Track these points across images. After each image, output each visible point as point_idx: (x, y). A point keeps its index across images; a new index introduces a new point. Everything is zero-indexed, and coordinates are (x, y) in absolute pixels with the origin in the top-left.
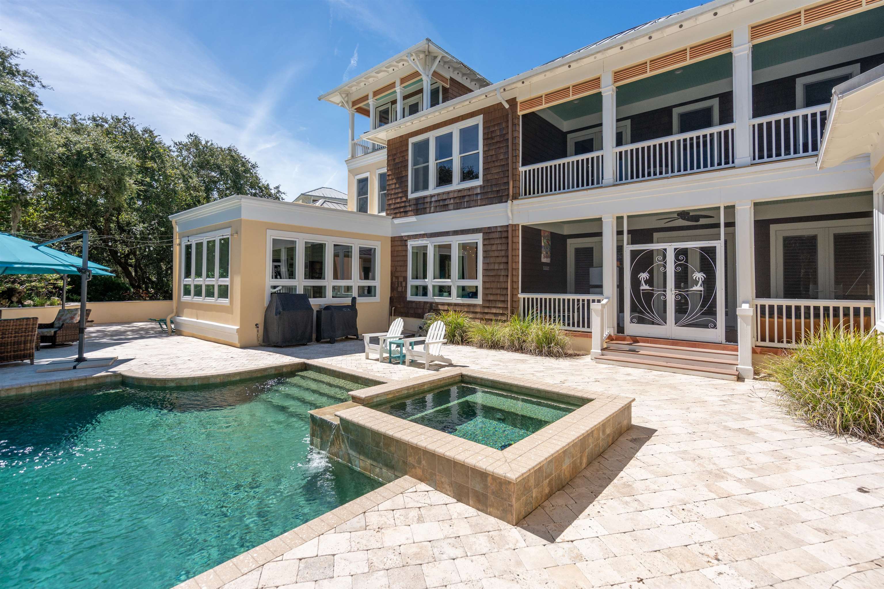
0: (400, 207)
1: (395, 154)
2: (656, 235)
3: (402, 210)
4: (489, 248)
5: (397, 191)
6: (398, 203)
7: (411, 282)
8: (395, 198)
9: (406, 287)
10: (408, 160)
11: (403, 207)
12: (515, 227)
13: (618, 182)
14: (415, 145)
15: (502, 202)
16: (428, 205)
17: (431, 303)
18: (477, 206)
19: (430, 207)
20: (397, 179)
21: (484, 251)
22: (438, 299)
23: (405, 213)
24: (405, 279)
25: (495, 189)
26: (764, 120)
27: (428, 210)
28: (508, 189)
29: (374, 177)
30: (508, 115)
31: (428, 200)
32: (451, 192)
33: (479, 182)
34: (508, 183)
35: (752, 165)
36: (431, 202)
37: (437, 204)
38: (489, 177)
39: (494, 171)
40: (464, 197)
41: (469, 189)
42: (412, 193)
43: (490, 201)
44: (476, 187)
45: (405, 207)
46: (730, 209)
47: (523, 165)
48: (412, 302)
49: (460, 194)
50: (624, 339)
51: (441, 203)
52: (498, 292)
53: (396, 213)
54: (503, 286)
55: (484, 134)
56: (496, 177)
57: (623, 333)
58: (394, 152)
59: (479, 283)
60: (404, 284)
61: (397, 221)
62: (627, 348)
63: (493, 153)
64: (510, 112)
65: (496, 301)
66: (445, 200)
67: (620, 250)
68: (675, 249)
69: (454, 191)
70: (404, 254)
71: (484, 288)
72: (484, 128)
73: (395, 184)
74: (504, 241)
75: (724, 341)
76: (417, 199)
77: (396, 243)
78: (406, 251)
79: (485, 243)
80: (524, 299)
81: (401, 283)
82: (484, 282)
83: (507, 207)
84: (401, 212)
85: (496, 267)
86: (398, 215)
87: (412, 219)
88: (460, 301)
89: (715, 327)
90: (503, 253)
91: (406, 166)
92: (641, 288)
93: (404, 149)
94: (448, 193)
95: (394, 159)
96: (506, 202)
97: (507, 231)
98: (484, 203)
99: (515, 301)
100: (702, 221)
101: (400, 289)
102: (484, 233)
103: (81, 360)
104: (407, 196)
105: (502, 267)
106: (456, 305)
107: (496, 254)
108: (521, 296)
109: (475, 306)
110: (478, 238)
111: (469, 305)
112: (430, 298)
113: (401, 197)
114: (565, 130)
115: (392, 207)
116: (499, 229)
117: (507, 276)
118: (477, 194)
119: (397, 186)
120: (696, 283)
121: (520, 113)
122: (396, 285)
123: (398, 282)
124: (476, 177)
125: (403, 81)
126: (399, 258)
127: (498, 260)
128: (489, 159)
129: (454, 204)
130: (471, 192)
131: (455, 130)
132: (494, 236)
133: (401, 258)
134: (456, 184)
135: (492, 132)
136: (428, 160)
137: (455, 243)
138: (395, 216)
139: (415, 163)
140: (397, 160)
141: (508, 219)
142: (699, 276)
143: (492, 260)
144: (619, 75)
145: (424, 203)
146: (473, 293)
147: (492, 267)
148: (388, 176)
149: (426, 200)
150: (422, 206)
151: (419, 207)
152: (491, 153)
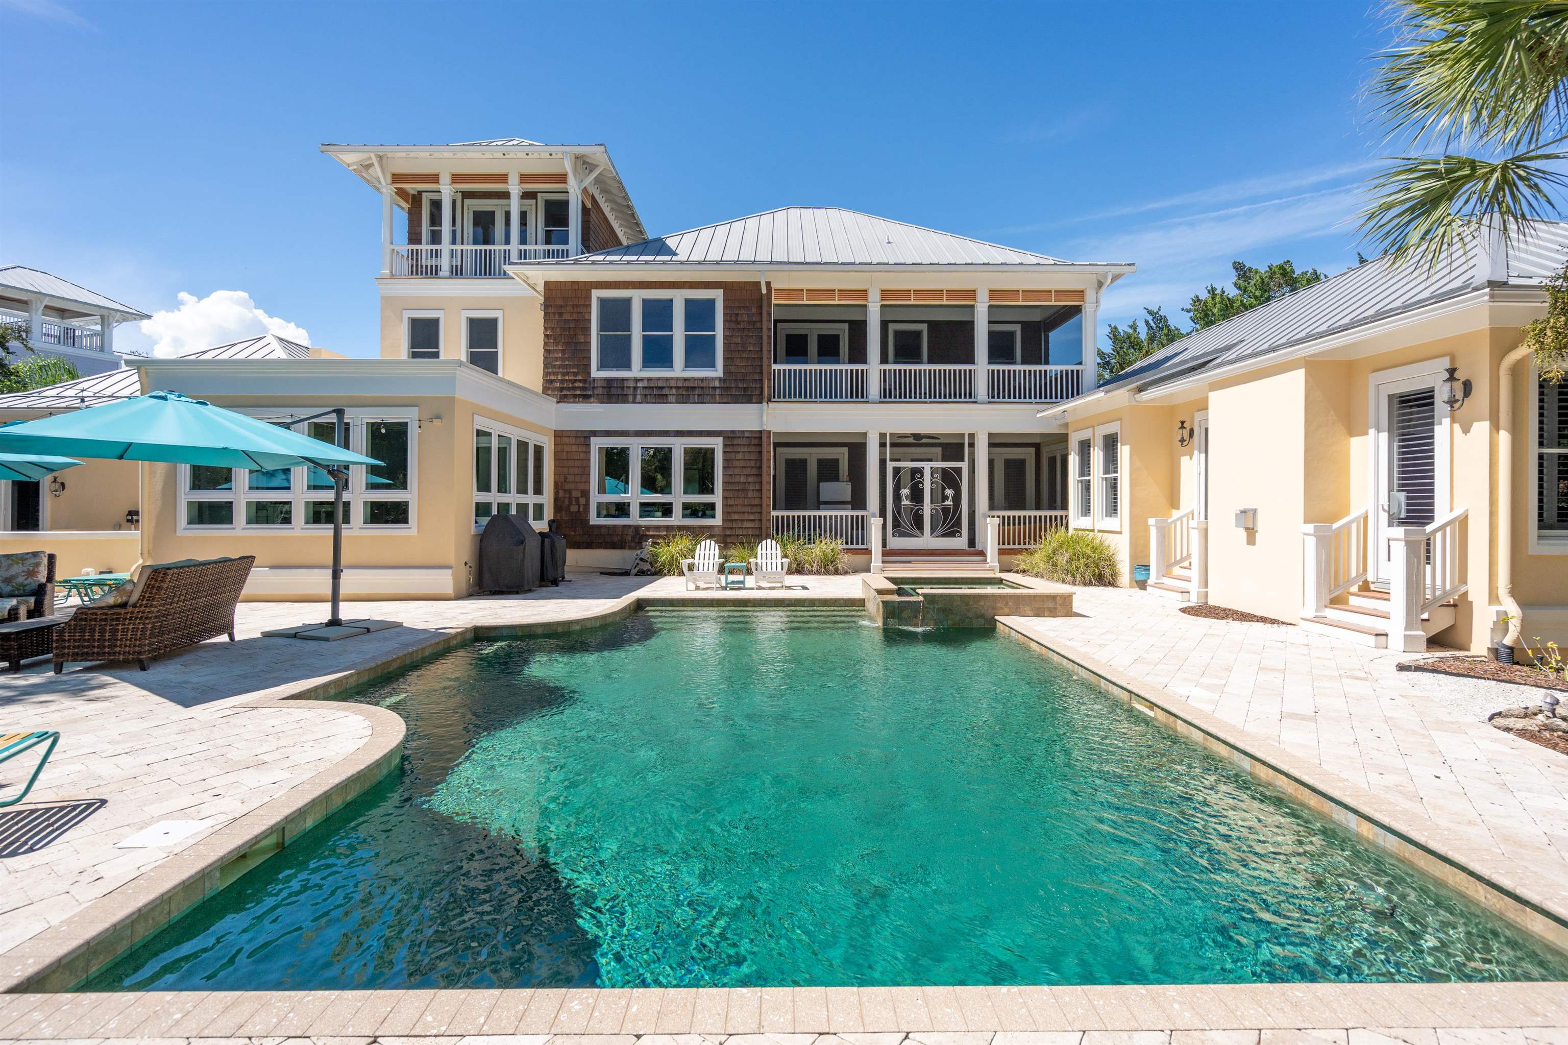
0: (575, 388)
1: (561, 306)
3: (578, 392)
4: (733, 456)
5: (565, 363)
7: (598, 498)
9: (587, 505)
10: (590, 320)
11: (579, 388)
12: (769, 432)
13: (883, 399)
14: (603, 302)
15: (752, 403)
16: (631, 392)
17: (637, 528)
18: (715, 403)
19: (635, 396)
20: (568, 344)
21: (725, 460)
22: (648, 521)
23: (586, 398)
24: (586, 494)
25: (741, 385)
26: (996, 367)
27: (631, 398)
28: (762, 388)
29: (456, 322)
30: (761, 299)
31: (632, 384)
32: (672, 378)
33: (718, 372)
34: (761, 381)
35: (989, 403)
36: (635, 388)
37: (648, 392)
38: (732, 369)
39: (738, 362)
40: (694, 388)
41: (702, 380)
42: (598, 370)
43: (735, 400)
44: (713, 379)
45: (584, 388)
46: (972, 436)
47: (777, 362)
48: (599, 527)
49: (687, 384)
50: (889, 552)
51: (656, 392)
52: (746, 509)
53: (566, 396)
54: (753, 502)
55: (725, 315)
56: (743, 371)
57: (888, 547)
58: (560, 302)
59: (717, 498)
60: (582, 501)
61: (568, 407)
63: (739, 340)
64: (765, 298)
65: (742, 520)
66: (662, 388)
67: (883, 463)
68: (931, 468)
69: (677, 379)
70: (582, 456)
71: (725, 505)
72: (725, 307)
73: (563, 351)
74: (753, 449)
75: (966, 547)
76: (609, 381)
77: (566, 440)
78: (587, 452)
79: (727, 450)
80: (777, 517)
81: (577, 499)
82: (725, 498)
83: (761, 410)
84: (576, 395)
85: (743, 479)
86: (571, 399)
87: (601, 408)
88: (687, 522)
89: (960, 536)
90: (753, 463)
91: (587, 330)
92: (902, 503)
93: (581, 302)
94: (667, 379)
95: (561, 314)
96: (761, 403)
97: (761, 438)
98: (725, 400)
100: (924, 441)
101: (574, 508)
102: (724, 438)
104: (587, 373)
105: (750, 479)
106: (681, 528)
107: (742, 464)
108: (773, 513)
109: (712, 528)
110: (717, 444)
111: (701, 527)
112: (635, 518)
113: (576, 374)
115: (558, 385)
116: (746, 435)
117: (760, 490)
118: (714, 388)
119: (566, 355)
120: (947, 498)
121: (774, 302)
122: (567, 503)
123: (570, 498)
124: (712, 365)
125: (525, 178)
126: (571, 463)
127: (746, 472)
128: (733, 347)
129: (677, 395)
130: (704, 384)
131: (679, 298)
132: (739, 441)
133: (577, 463)
134: (679, 369)
135: (737, 315)
136: (628, 327)
137: (679, 447)
138: (562, 399)
139: (602, 327)
140: (566, 317)
141: (762, 423)
142: (949, 492)
143: (737, 471)
144: (885, 294)
145: (623, 388)
146: (707, 510)
147: (737, 479)
148: (546, 336)
149: (626, 384)
150: (619, 392)
151: (614, 391)
152: (735, 340)
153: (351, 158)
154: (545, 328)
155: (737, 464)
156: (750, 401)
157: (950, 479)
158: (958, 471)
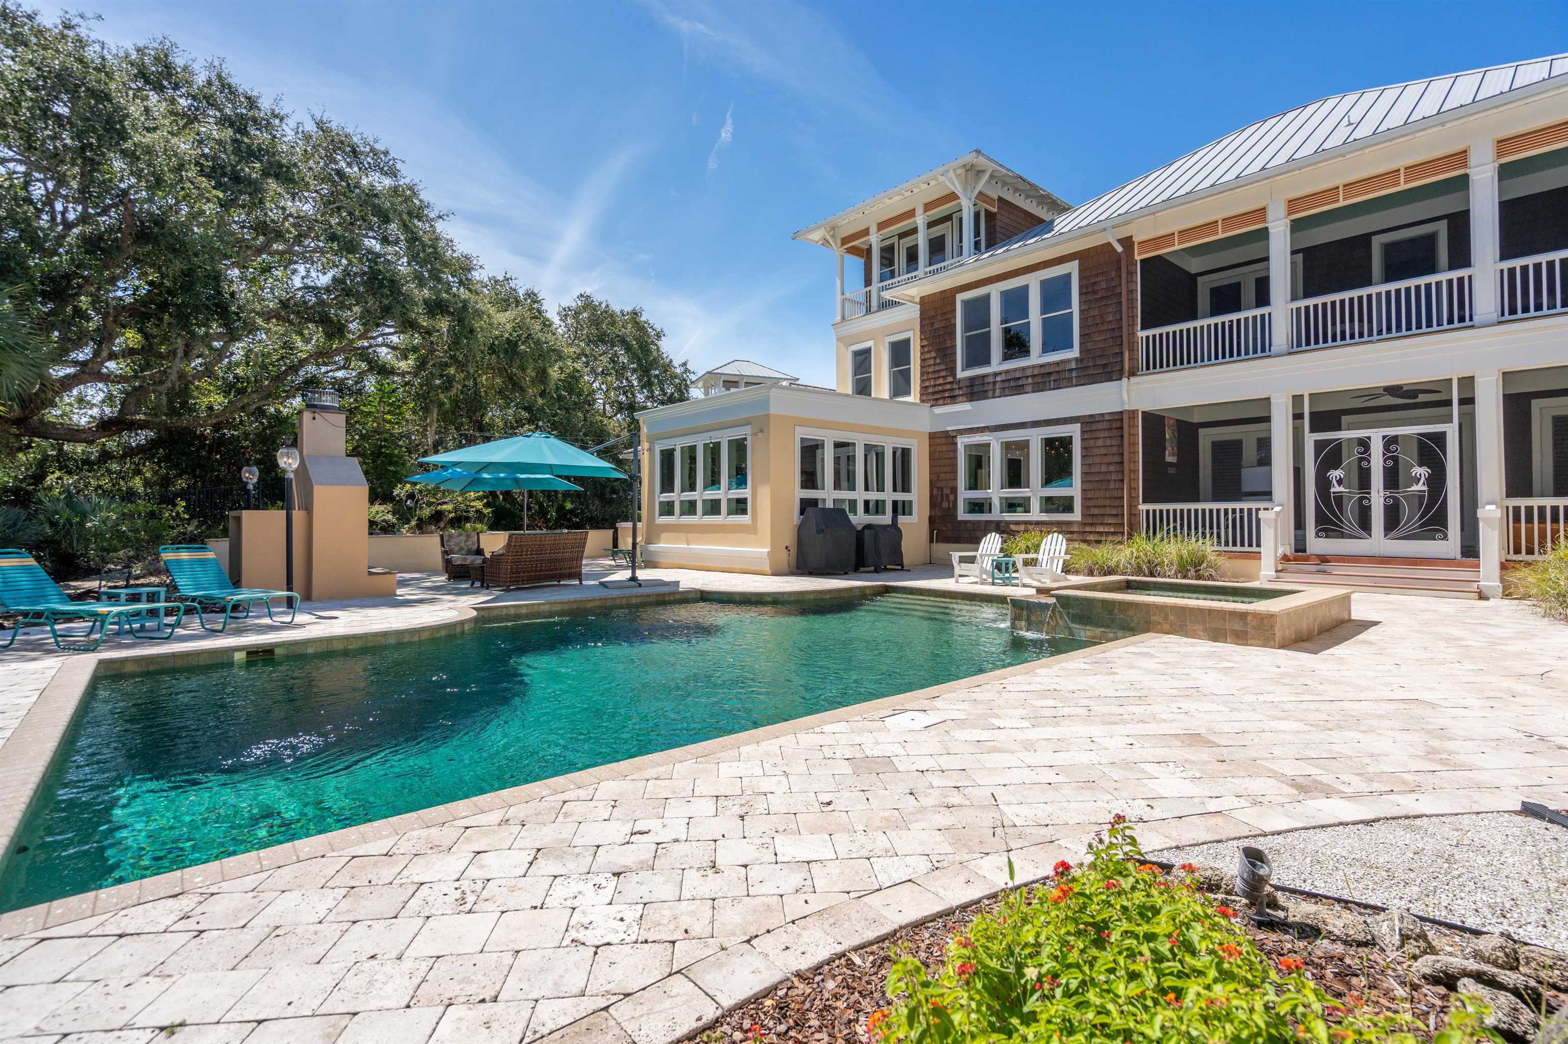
0: (944, 391)
1: (933, 317)
2: (1345, 419)
3: (947, 394)
4: (1092, 443)
5: (937, 368)
6: (940, 385)
7: (964, 494)
8: (935, 379)
9: (955, 501)
10: (955, 324)
11: (948, 390)
12: (1134, 413)
13: (1295, 349)
14: (966, 303)
15: (1113, 380)
16: (990, 387)
17: (997, 524)
18: (1072, 386)
19: (994, 390)
20: (937, 351)
21: (1084, 448)
22: (1008, 517)
23: (953, 399)
24: (954, 490)
25: (1099, 363)
26: (1518, 263)
27: (990, 393)
28: (1122, 361)
29: (881, 348)
30: (1120, 260)
31: (991, 379)
32: (1028, 367)
33: (1074, 353)
34: (1121, 354)
35: (1500, 323)
36: (995, 383)
37: (1006, 385)
38: (1090, 346)
39: (1097, 338)
40: (1050, 374)
41: (1057, 364)
42: (963, 370)
43: (1093, 379)
44: (1069, 361)
45: (952, 390)
46: (1467, 382)
47: (1143, 328)
48: (965, 522)
49: (1043, 371)
50: (1307, 559)
51: (1012, 384)
52: (1108, 502)
53: (937, 399)
54: (1115, 494)
55: (1081, 287)
56: (1101, 345)
57: (1305, 551)
58: (932, 313)
59: (1075, 491)
60: (952, 497)
61: (939, 410)
62: (1313, 568)
63: (1096, 312)
64: (1123, 256)
65: (1103, 515)
66: (1019, 378)
68: (1384, 437)
69: (1034, 367)
70: (951, 455)
71: (1084, 499)
72: (1081, 279)
73: (935, 358)
74: (1115, 433)
75: (1459, 556)
76: (972, 379)
77: (938, 441)
78: (955, 451)
79: (1087, 437)
80: (1148, 511)
81: (947, 496)
82: (1084, 491)
83: (1121, 387)
84: (944, 398)
85: (1104, 469)
86: (941, 402)
87: (966, 406)
88: (1045, 517)
89: (1445, 537)
90: (1114, 450)
91: (953, 333)
92: (1332, 490)
93: (949, 308)
94: (1024, 369)
95: (932, 324)
96: (1120, 379)
97: (1122, 420)
98: (1083, 382)
99: (1134, 514)
101: (945, 505)
102: (1082, 424)
104: (954, 375)
105: (1112, 468)
106: (1038, 523)
107: (1103, 451)
108: (1143, 507)
109: (1069, 523)
110: (1074, 431)
111: (1059, 524)
112: (996, 514)
113: (945, 377)
114: (1193, 270)
115: (930, 390)
116: (1107, 418)
117: (1122, 481)
118: (1071, 370)
119: (938, 361)
120: (1416, 480)
121: (1138, 258)
122: (939, 500)
123: (942, 495)
124: (1069, 346)
125: (928, 207)
126: (942, 462)
127: (1105, 460)
128: (1090, 321)
129: (1033, 384)
130: (1060, 368)
131: (1033, 281)
132: (1100, 426)
133: (947, 462)
134: (1036, 357)
135: (1094, 284)
136: (987, 324)
137: (1036, 439)
138: (935, 403)
139: (967, 327)
140: (937, 326)
141: (1123, 402)
142: (1422, 471)
143: (1097, 460)
144: (1293, 204)
145: (984, 384)
146: (1066, 505)
147: (1097, 469)
148: (922, 347)
149: (987, 380)
150: (980, 388)
151: (976, 389)
152: (1093, 313)
153: (816, 236)
155: (1096, 452)
156: (1110, 380)
157: (1422, 450)
158: (1440, 439)
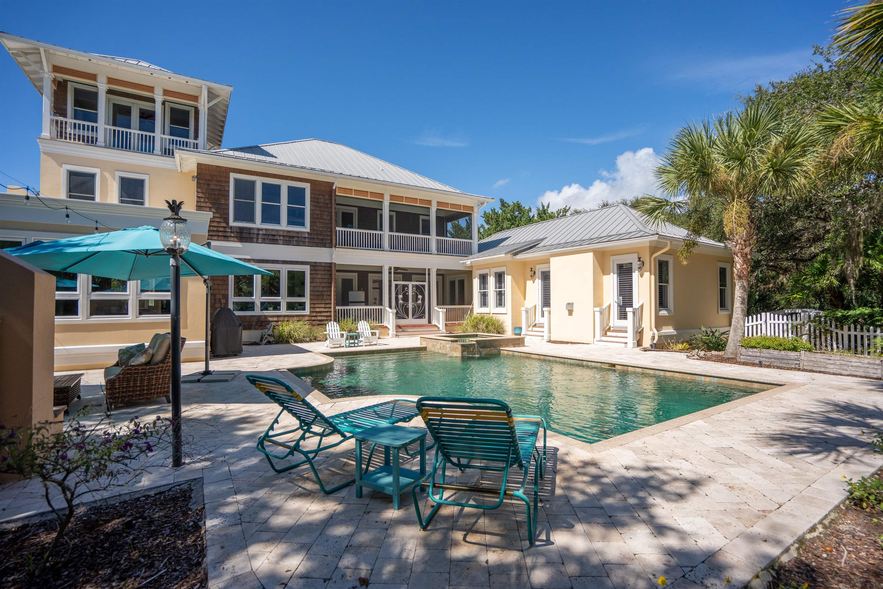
0: (217, 231)
1: (209, 180)
3: (221, 234)
4: (315, 276)
6: (215, 226)
7: (233, 299)
9: (227, 303)
10: (229, 191)
11: (221, 231)
12: (336, 264)
13: (389, 250)
14: (236, 181)
16: (254, 236)
17: (259, 317)
18: (305, 246)
19: (257, 239)
20: (212, 203)
21: (311, 278)
22: (266, 313)
23: (226, 238)
24: (226, 296)
25: (320, 237)
26: (439, 238)
27: (255, 240)
28: (331, 240)
29: (108, 177)
30: (332, 192)
31: (256, 232)
32: (281, 230)
33: (307, 229)
34: (331, 236)
35: (437, 254)
37: (266, 237)
38: (315, 228)
40: (293, 237)
41: (298, 232)
42: (234, 221)
43: (317, 245)
44: (304, 233)
45: (226, 232)
46: (429, 270)
47: (341, 227)
49: (289, 234)
51: (270, 237)
52: (323, 305)
54: (327, 302)
55: (311, 198)
56: (321, 229)
58: (208, 177)
59: (307, 300)
60: (223, 301)
63: (318, 212)
64: (334, 191)
65: (322, 312)
66: (275, 235)
67: (390, 281)
68: (412, 284)
69: (284, 231)
71: (312, 303)
72: (311, 194)
74: (326, 272)
75: (427, 323)
76: (241, 229)
79: (313, 272)
81: (220, 300)
82: (311, 299)
83: (331, 251)
84: (219, 236)
85: (321, 289)
86: (216, 238)
87: (239, 245)
88: (289, 313)
89: (425, 318)
90: (326, 280)
91: (226, 196)
92: (399, 302)
93: (223, 179)
94: (277, 231)
95: (208, 185)
96: (331, 248)
97: (331, 267)
98: (311, 245)
99: (335, 311)
100: (399, 271)
102: (311, 266)
103: (207, 372)
104: (228, 223)
105: (325, 289)
106: (285, 316)
107: (321, 280)
109: (304, 316)
110: (307, 269)
111: (297, 316)
112: (257, 312)
113: (217, 222)
116: (323, 265)
117: (330, 295)
118: (305, 238)
119: (211, 210)
120: (419, 299)
121: (338, 194)
122: (213, 302)
123: (215, 299)
124: (303, 224)
125: (168, 92)
127: (323, 285)
128: (315, 216)
129: (283, 240)
130: (299, 235)
131: (284, 185)
132: (319, 268)
134: (284, 226)
135: (318, 198)
136: (252, 198)
137: (284, 270)
139: (236, 196)
140: (212, 187)
141: (332, 259)
142: (420, 297)
143: (318, 285)
144: (393, 197)
145: (250, 233)
146: (301, 306)
147: (317, 289)
148: (198, 197)
149: (252, 231)
150: (247, 236)
151: (244, 235)
152: (316, 212)
154: (198, 192)
155: (318, 280)
156: (325, 247)
157: (420, 290)
158: (424, 286)
